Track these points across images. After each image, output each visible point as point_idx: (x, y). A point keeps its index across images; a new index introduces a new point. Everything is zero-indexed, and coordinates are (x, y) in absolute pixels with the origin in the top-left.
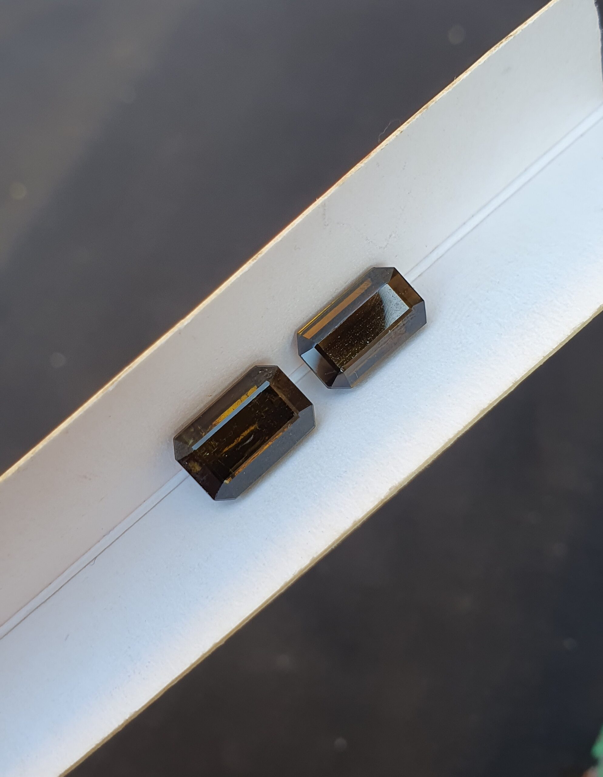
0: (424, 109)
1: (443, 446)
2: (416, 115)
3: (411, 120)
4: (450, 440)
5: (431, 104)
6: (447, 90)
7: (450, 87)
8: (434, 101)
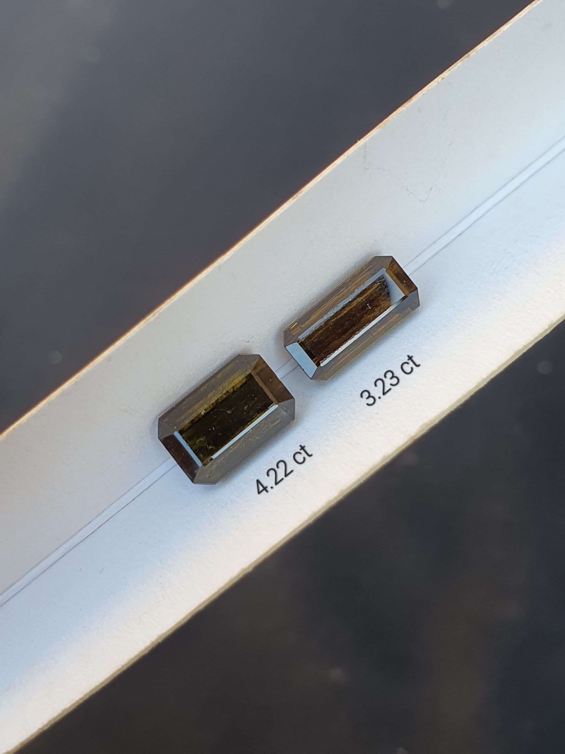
0: (465, 58)
1: (477, 386)
2: (457, 64)
3: (453, 68)
4: (483, 380)
5: (473, 53)
6: (488, 41)
7: (491, 38)
8: (474, 51)
